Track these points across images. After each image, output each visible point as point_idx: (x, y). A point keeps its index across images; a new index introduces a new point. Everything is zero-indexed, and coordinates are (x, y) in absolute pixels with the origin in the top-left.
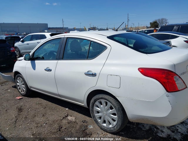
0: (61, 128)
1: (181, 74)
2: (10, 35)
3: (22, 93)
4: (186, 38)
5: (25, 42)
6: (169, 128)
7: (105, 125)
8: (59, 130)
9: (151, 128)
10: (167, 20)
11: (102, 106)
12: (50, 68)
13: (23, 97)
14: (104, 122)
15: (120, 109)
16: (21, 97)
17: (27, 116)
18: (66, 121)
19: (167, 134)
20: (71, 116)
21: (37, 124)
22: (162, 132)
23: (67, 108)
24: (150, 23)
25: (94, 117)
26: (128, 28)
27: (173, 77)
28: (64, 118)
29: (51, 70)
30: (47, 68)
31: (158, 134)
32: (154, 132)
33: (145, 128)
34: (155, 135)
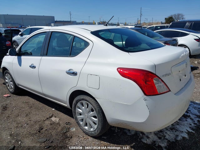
0: (42, 129)
1: (163, 76)
2: (9, 28)
3: (10, 90)
4: (197, 36)
5: (24, 36)
6: (156, 133)
7: (86, 128)
8: (39, 132)
9: (137, 133)
10: (184, 15)
11: (83, 107)
12: (35, 65)
13: (12, 94)
14: (86, 125)
15: (100, 111)
16: (9, 95)
17: (10, 116)
18: (49, 122)
19: (153, 141)
20: (56, 117)
21: (18, 124)
22: (148, 137)
23: (53, 108)
24: (165, 18)
25: (76, 119)
26: (141, 23)
27: (152, 78)
28: (47, 119)
29: (35, 67)
30: (32, 65)
31: (143, 140)
32: (139, 137)
33: (131, 133)
34: (139, 140)
